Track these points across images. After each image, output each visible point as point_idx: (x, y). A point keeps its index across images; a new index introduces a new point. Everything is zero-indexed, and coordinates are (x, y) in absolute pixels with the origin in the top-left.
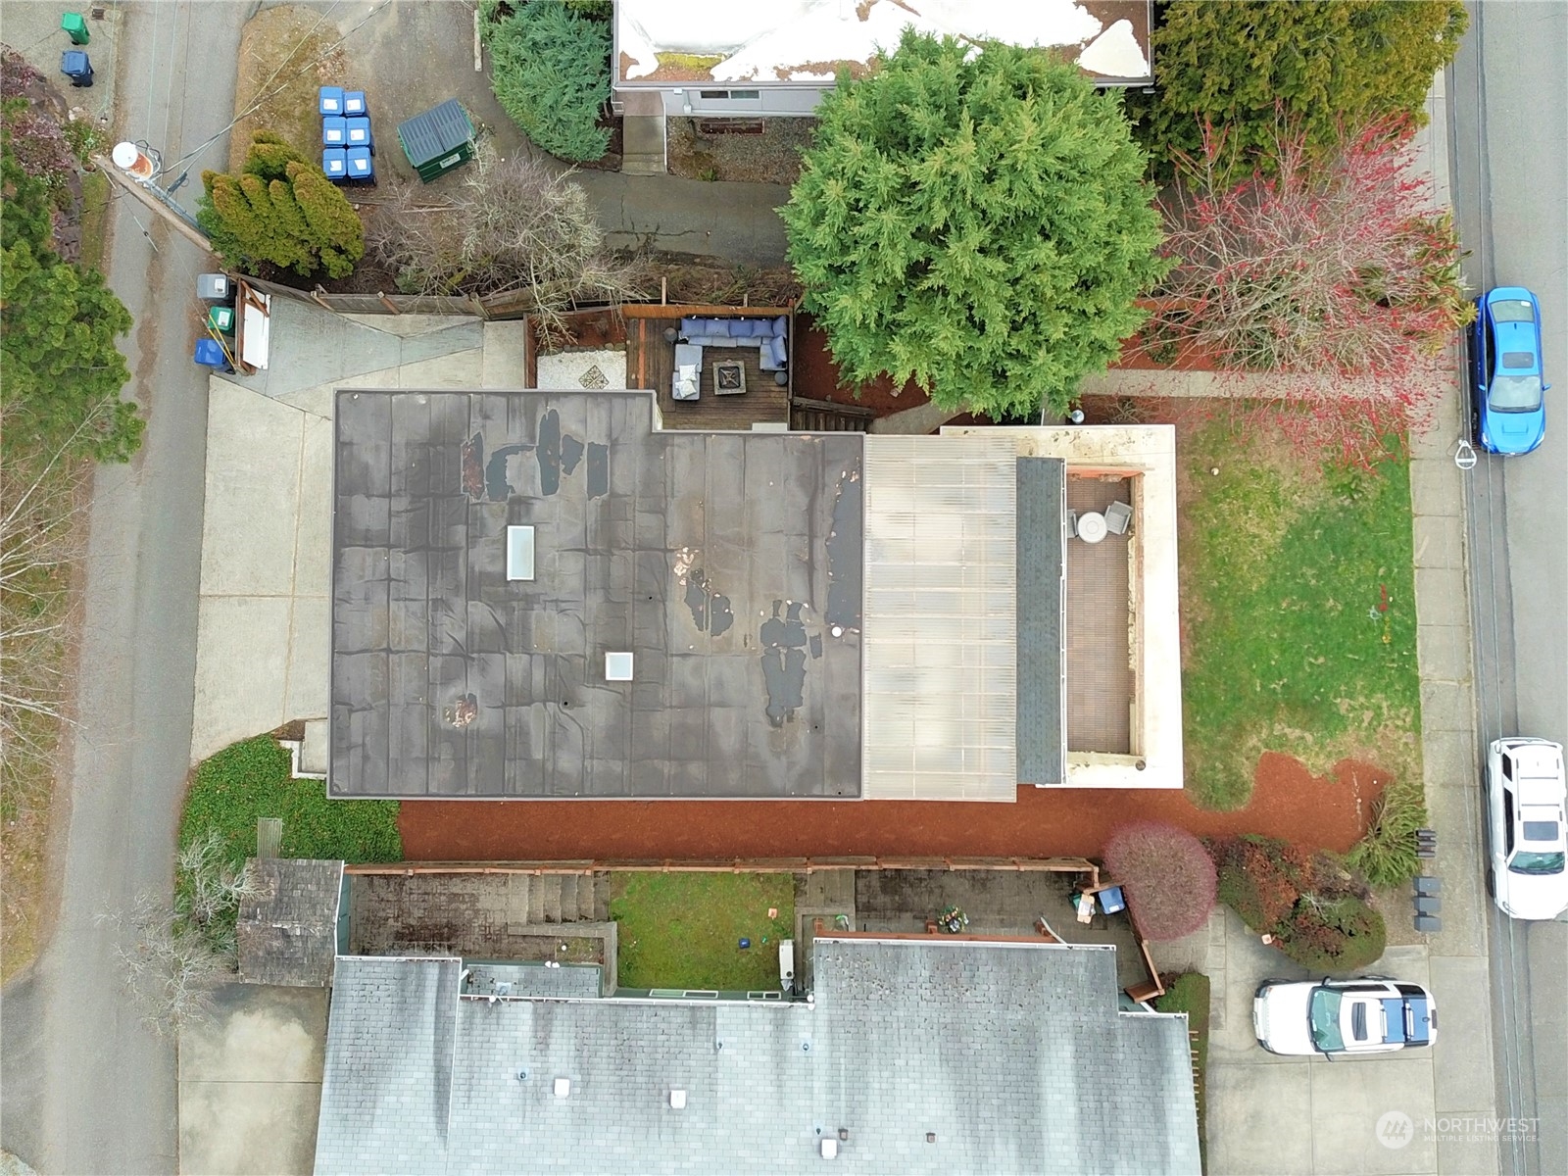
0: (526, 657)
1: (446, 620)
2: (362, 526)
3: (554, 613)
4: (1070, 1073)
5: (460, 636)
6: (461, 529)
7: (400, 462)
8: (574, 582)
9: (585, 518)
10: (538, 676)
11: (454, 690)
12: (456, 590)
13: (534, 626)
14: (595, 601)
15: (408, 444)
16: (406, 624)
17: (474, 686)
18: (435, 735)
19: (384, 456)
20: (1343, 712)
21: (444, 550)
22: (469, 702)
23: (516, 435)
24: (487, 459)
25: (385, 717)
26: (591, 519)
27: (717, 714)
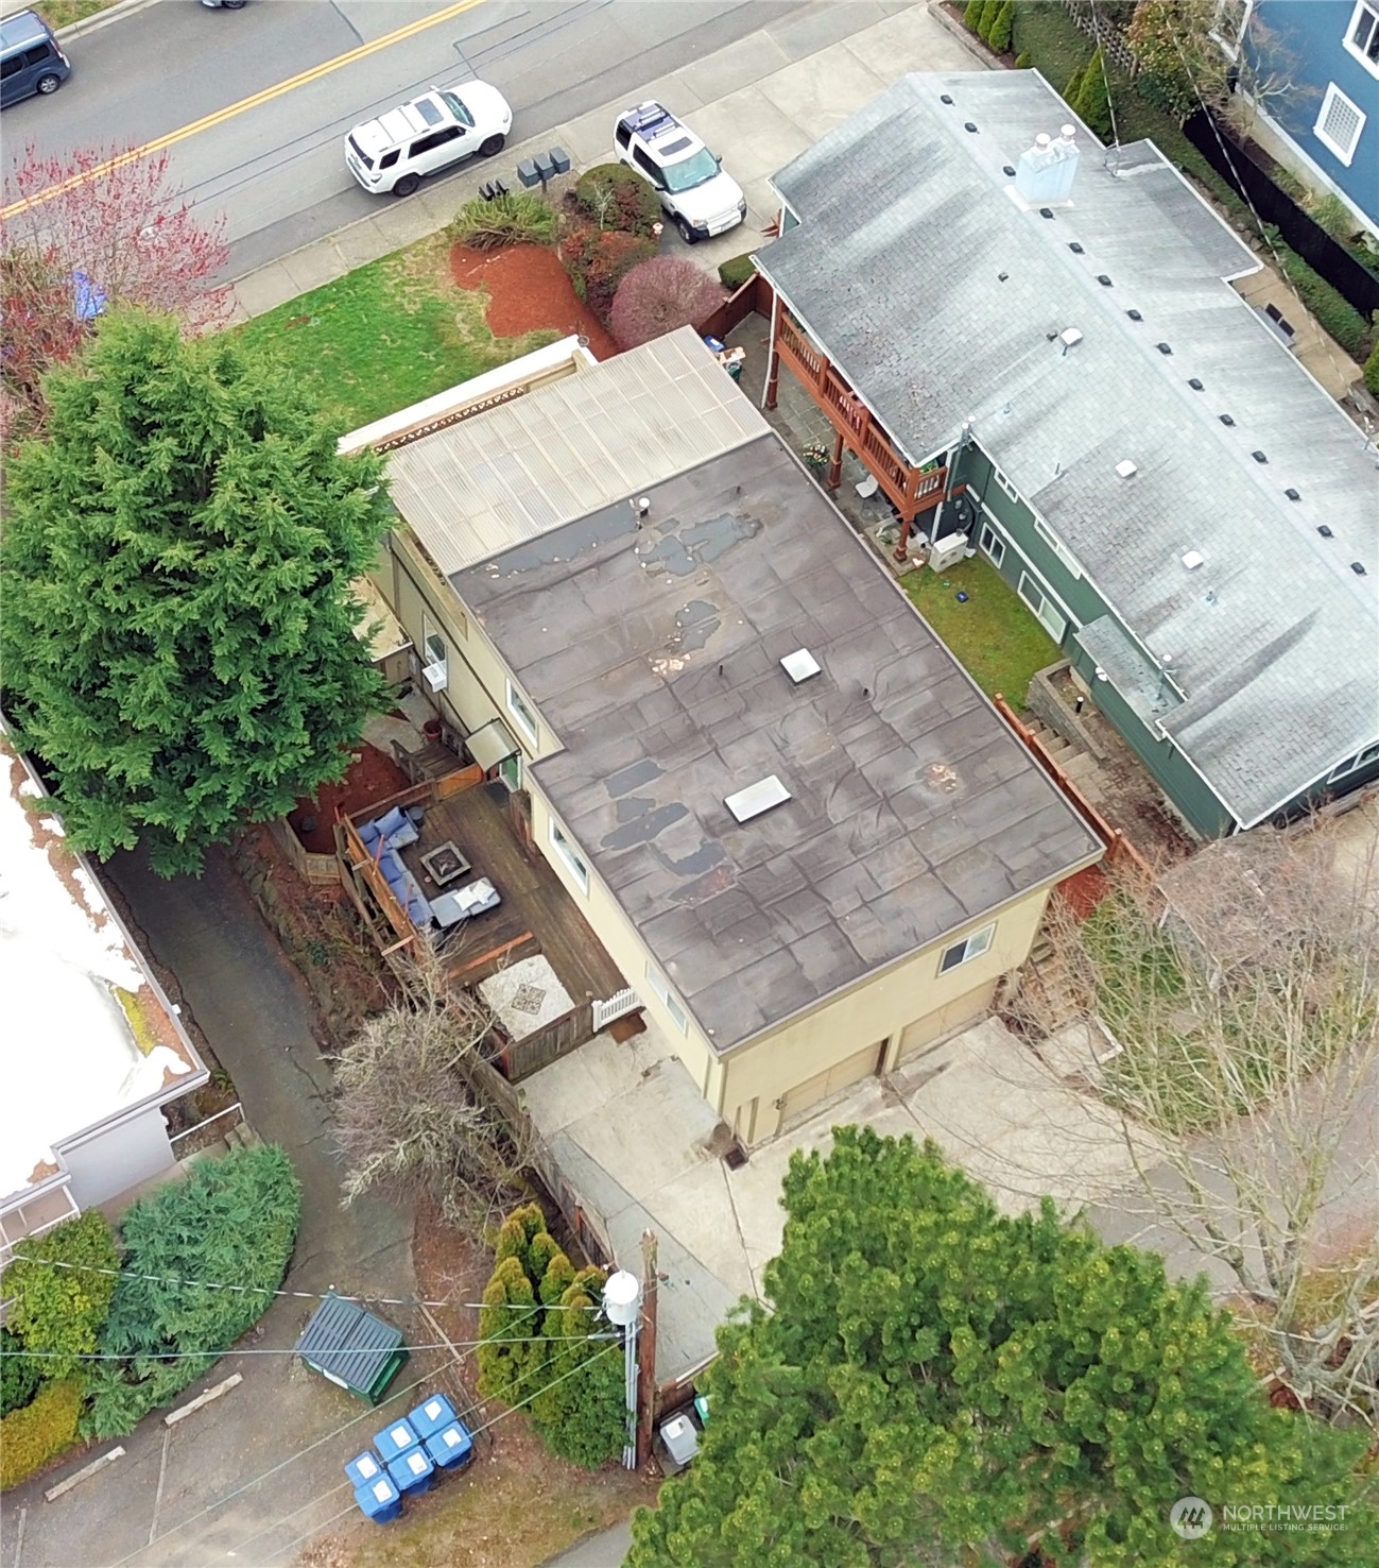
0: (849, 750)
1: (866, 833)
2: (834, 957)
3: (791, 748)
4: (875, 222)
5: (872, 815)
6: (771, 866)
7: (749, 955)
8: (752, 745)
9: (686, 766)
10: (858, 732)
11: (926, 795)
12: (832, 840)
13: (816, 758)
14: (756, 719)
15: (725, 957)
16: (894, 868)
17: (909, 779)
18: (976, 788)
19: (751, 973)
20: (419, 306)
21: (802, 870)
22: (925, 775)
23: (648, 864)
24: (690, 878)
25: (994, 839)
26: (684, 760)
27: (785, 573)
